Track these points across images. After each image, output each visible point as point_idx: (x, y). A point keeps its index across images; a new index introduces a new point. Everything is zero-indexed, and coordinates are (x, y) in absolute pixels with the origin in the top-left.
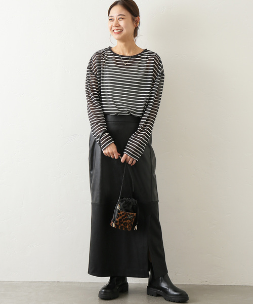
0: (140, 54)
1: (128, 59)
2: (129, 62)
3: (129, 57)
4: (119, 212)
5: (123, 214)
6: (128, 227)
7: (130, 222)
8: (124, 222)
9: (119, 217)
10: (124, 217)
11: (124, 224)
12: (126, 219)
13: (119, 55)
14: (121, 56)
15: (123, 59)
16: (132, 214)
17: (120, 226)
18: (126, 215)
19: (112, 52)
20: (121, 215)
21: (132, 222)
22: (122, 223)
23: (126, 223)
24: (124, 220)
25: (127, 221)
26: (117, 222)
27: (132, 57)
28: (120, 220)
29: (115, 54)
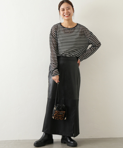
0: (76, 27)
1: (70, 30)
2: (71, 31)
3: (71, 28)
4: (55, 111)
5: (57, 112)
6: (60, 118)
7: (61, 116)
8: (58, 116)
9: (55, 113)
10: (58, 113)
11: (58, 117)
12: (59, 115)
13: (65, 28)
14: (67, 28)
15: (68, 30)
16: (62, 112)
17: (56, 118)
18: (59, 113)
19: (62, 26)
20: (56, 113)
21: (63, 116)
22: (57, 116)
23: (59, 116)
24: (58, 115)
25: (60, 116)
26: (54, 116)
27: (72, 28)
28: (56, 115)
29: (63, 27)
